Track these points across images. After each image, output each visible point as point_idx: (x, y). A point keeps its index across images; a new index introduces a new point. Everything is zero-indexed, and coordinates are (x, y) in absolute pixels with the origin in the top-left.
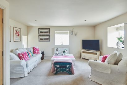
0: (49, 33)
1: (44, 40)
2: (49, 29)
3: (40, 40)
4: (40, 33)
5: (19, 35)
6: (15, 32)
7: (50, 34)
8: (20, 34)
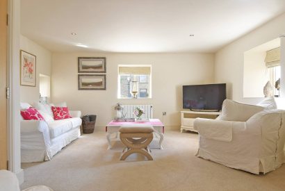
0: (103, 70)
1: (90, 87)
2: (104, 58)
3: (81, 87)
4: (81, 70)
5: (31, 71)
6: (23, 63)
7: (105, 72)
8: (33, 68)
